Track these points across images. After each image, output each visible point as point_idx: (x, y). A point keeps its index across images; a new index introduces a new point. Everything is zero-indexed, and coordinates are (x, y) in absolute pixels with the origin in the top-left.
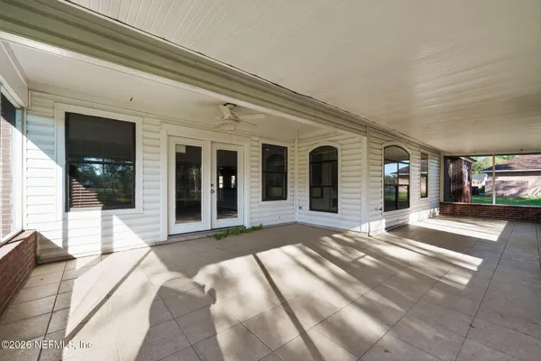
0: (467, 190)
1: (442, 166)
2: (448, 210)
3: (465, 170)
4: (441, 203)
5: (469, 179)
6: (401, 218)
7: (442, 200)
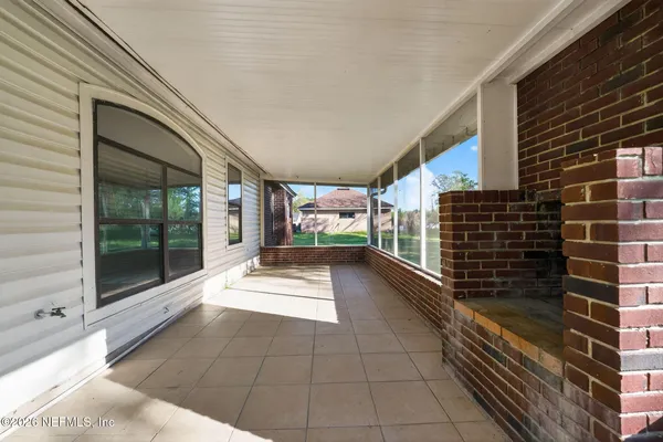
0: (289, 227)
1: (262, 194)
2: (270, 258)
3: (287, 204)
4: (261, 249)
5: (291, 216)
6: (189, 293)
7: (263, 245)
